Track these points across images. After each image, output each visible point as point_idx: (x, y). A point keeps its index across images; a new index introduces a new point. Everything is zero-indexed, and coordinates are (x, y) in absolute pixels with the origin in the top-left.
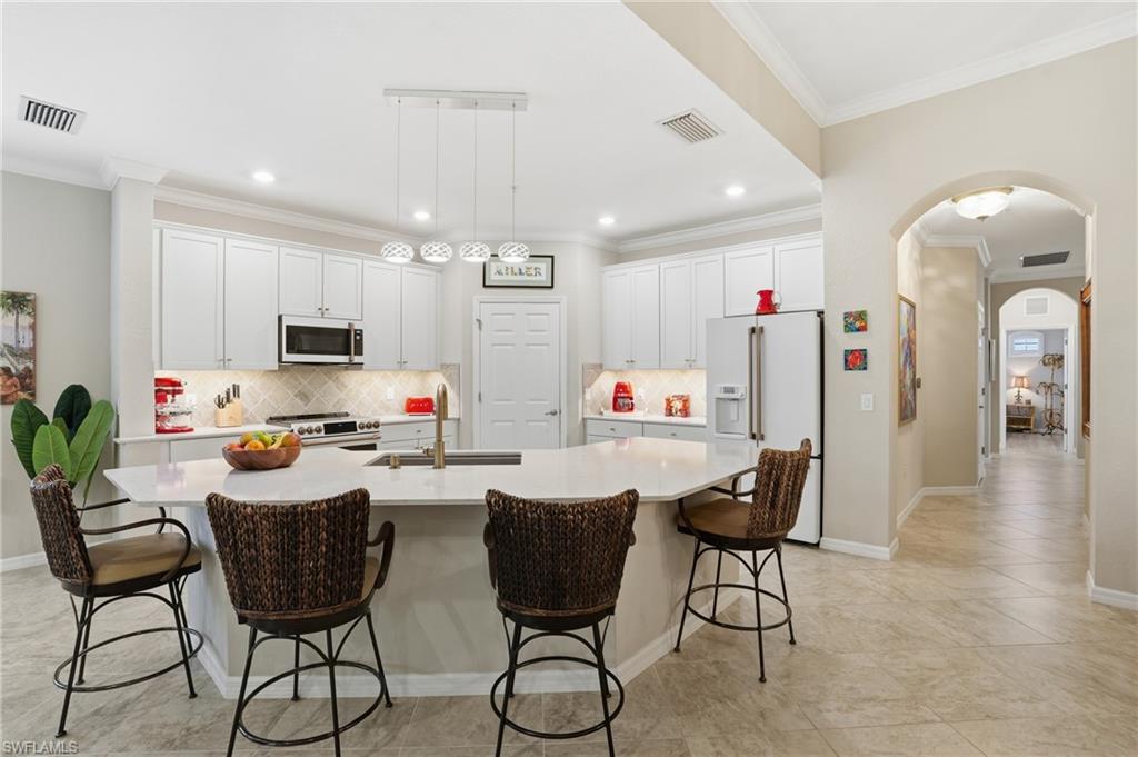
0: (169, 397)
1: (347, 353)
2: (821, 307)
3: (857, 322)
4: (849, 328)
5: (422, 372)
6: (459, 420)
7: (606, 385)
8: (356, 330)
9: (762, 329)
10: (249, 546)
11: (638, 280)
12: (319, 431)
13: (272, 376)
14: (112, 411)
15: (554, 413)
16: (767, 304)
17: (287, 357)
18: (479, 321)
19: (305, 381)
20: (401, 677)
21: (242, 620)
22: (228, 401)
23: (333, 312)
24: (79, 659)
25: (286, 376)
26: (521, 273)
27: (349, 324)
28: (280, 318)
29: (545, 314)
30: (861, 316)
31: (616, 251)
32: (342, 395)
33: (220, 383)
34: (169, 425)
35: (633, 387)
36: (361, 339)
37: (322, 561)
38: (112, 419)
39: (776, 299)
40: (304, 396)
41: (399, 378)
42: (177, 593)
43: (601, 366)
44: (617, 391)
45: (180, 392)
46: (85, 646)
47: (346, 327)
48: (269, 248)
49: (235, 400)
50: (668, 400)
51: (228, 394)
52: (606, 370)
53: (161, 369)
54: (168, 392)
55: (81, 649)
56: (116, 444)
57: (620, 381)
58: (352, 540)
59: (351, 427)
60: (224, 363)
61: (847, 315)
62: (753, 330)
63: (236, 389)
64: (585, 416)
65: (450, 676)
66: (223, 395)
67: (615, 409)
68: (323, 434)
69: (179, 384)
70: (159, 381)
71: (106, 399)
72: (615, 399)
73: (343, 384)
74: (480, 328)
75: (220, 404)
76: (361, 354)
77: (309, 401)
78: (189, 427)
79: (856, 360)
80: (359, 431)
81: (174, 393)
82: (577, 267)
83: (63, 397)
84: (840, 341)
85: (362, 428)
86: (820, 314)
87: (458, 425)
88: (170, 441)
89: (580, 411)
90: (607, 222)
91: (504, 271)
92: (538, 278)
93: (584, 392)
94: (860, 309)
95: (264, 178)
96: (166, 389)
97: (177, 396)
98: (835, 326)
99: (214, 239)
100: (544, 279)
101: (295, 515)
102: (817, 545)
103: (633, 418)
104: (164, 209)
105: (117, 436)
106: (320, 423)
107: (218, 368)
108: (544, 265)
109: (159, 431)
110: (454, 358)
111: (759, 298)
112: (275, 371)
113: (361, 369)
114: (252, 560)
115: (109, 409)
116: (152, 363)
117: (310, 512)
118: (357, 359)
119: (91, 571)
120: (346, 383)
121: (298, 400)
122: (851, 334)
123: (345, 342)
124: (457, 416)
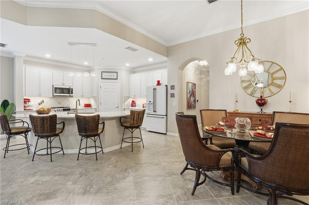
0: (27, 103)
1: (69, 93)
2: (166, 84)
3: (173, 87)
4: (171, 89)
5: (88, 98)
6: (96, 109)
7: (130, 101)
8: (71, 89)
9: (156, 89)
10: (36, 123)
11: (136, 77)
12: (61, 110)
13: (52, 98)
14: (14, 105)
15: (118, 107)
16: (159, 83)
17: (54, 94)
18: (101, 87)
19: (60, 100)
20: (67, 150)
21: (36, 136)
22: (41, 104)
23: (66, 84)
24: (7, 148)
25: (55, 98)
26: (110, 76)
27: (70, 87)
28: (53, 86)
29: (116, 85)
30: (173, 86)
31: (133, 71)
32: (69, 103)
33: (40, 100)
34: (27, 109)
35: (136, 101)
36: (72, 90)
37: (48, 126)
38: (14, 107)
39: (160, 83)
40: (60, 103)
41: (83, 99)
42: (26, 135)
43: (129, 97)
44: (132, 103)
45: (30, 101)
46: (8, 146)
47: (69, 88)
48: (50, 70)
49: (43, 104)
50: (143, 104)
51: (41, 102)
52: (130, 98)
53: (25, 96)
54: (27, 101)
55: (7, 146)
56: (15, 112)
57: (133, 100)
58: (54, 122)
59: (69, 110)
60: (40, 95)
61: (171, 86)
62: (154, 89)
63: (43, 101)
64: (125, 108)
65: (75, 150)
66: (40, 102)
67: (132, 107)
68: (62, 111)
69: (30, 100)
70: (25, 99)
71: (13, 102)
72: (132, 104)
73: (69, 100)
74: (101, 88)
75: (39, 105)
76: (72, 93)
77: (61, 104)
78: (32, 109)
79: (173, 95)
80: (71, 110)
81: (28, 102)
82: (123, 75)
83: (3, 102)
84: (170, 91)
85: (72, 110)
86: (166, 86)
87: (96, 110)
88: (27, 111)
89: (124, 106)
90: (128, 65)
91: (106, 75)
92: (114, 77)
93: (124, 103)
94: (173, 85)
95: (48, 56)
96: (26, 101)
97: (29, 102)
98: (169, 88)
99: (37, 68)
100: (115, 77)
101: (44, 118)
102: (166, 134)
103: (135, 108)
104: (26, 62)
105: (15, 110)
106: (62, 109)
107: (39, 96)
108: (115, 74)
109: (25, 110)
110: (95, 95)
111: (157, 82)
112: (52, 97)
113: (73, 97)
114: (37, 125)
115: (13, 105)
116: (23, 95)
117: (46, 117)
118: (71, 95)
119: (10, 130)
120: (70, 100)
121: (58, 104)
122: (172, 90)
123: (69, 91)
124: (95, 108)
